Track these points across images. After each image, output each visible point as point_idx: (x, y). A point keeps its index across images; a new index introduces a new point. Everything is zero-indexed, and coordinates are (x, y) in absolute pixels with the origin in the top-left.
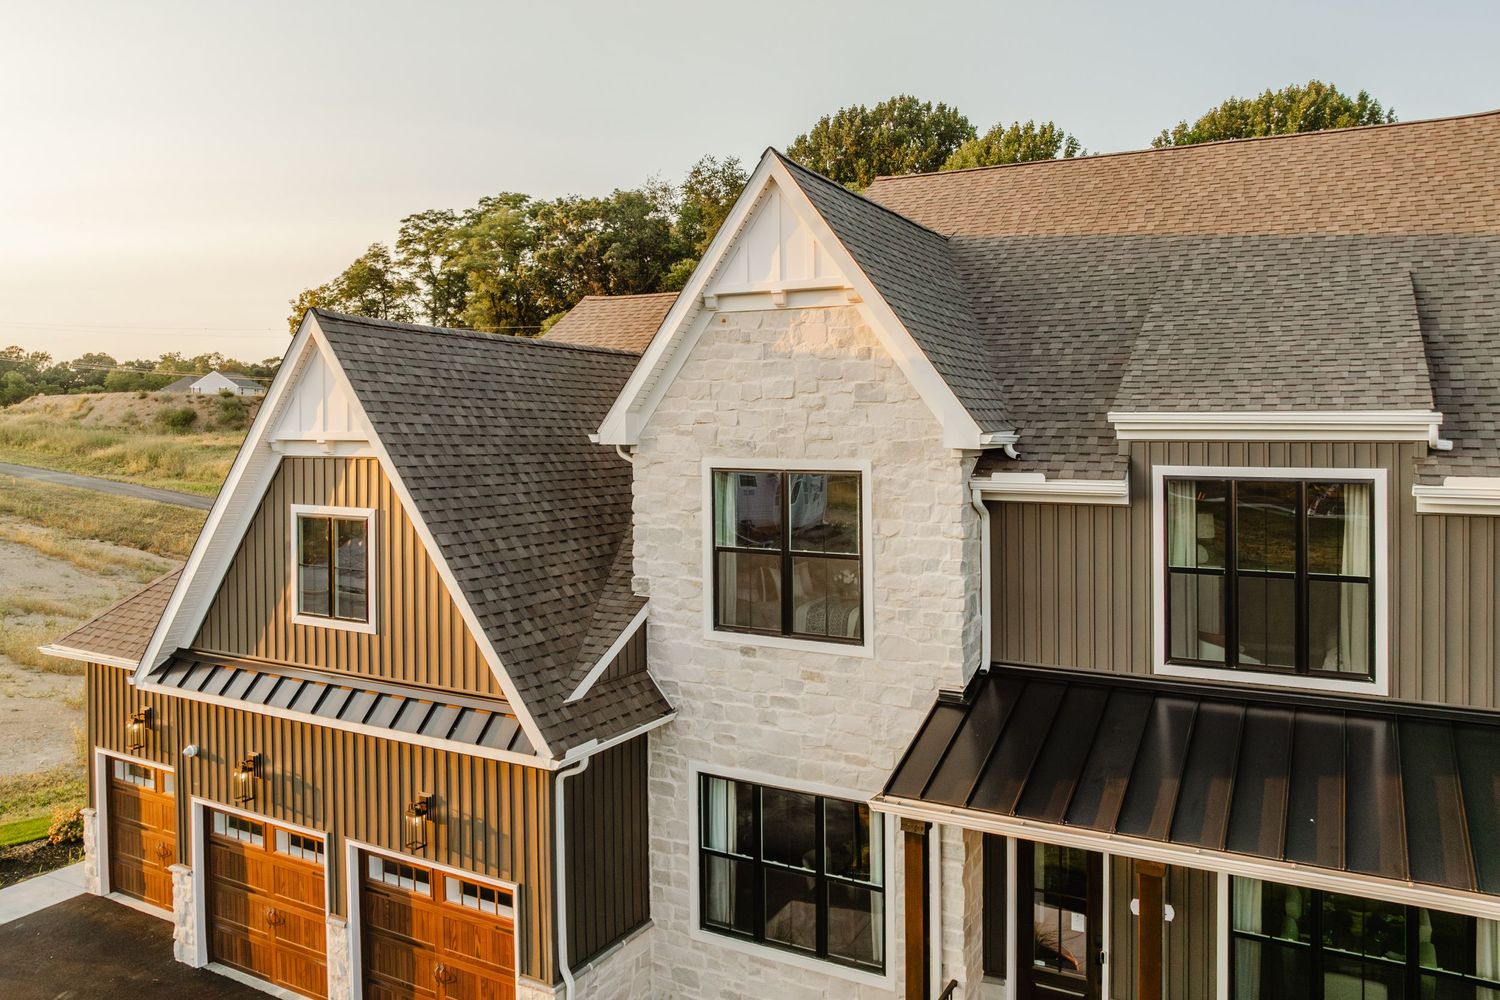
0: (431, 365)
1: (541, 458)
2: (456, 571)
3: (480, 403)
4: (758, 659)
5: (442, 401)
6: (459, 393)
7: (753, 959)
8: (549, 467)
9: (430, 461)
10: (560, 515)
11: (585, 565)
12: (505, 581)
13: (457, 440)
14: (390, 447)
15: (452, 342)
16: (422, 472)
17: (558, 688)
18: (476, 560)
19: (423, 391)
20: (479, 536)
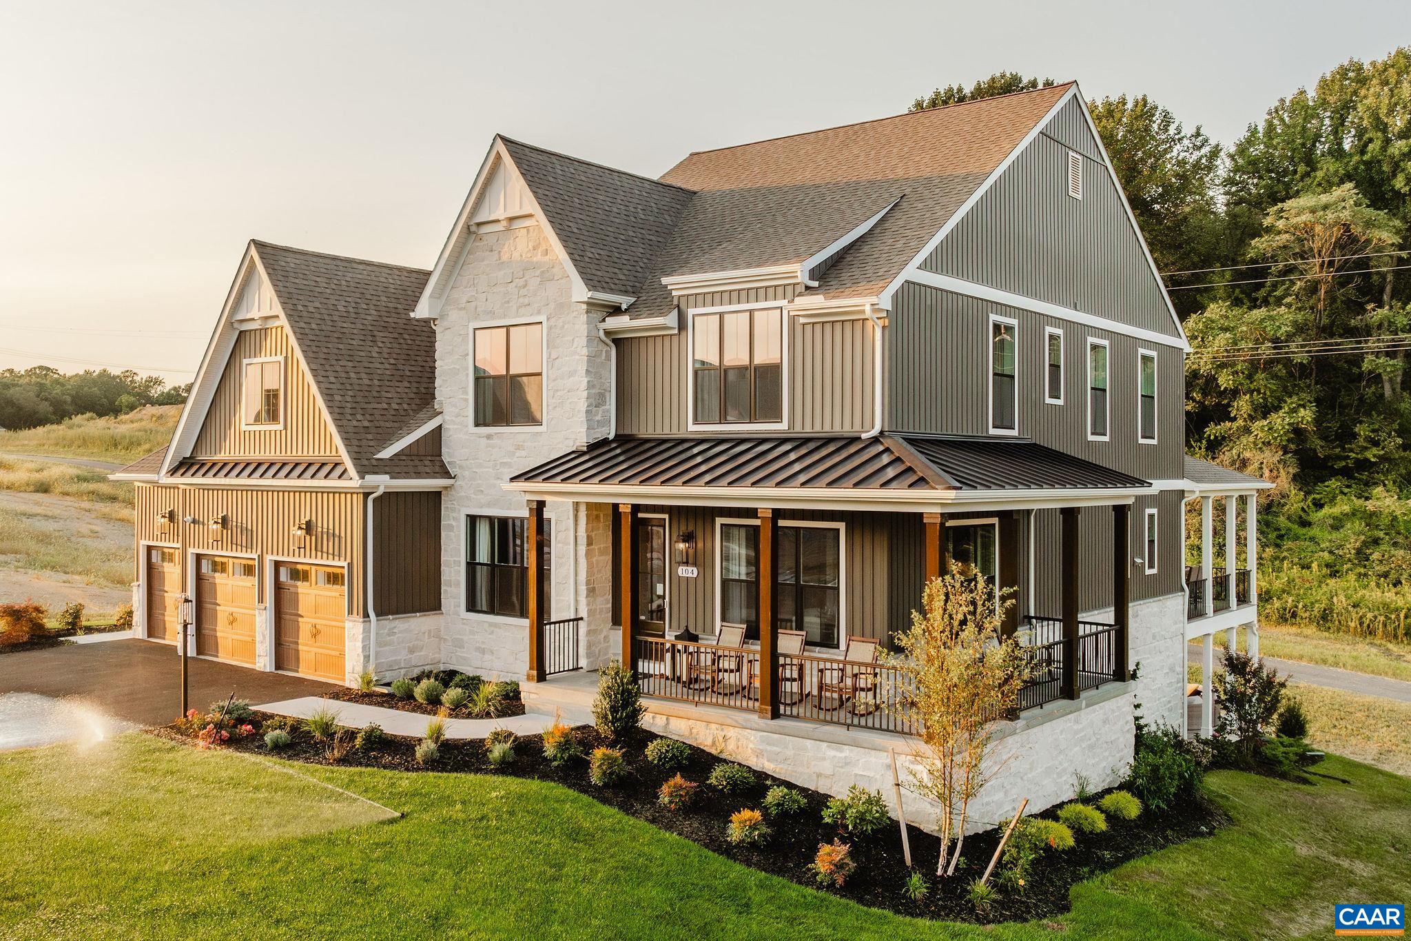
0: (327, 276)
1: (396, 335)
2: (318, 382)
3: (359, 301)
4: (495, 441)
5: (331, 297)
6: (345, 294)
7: (491, 625)
8: (402, 341)
9: (314, 326)
10: (401, 367)
11: (412, 396)
12: (350, 393)
13: (335, 318)
14: (289, 316)
15: (347, 265)
16: (307, 331)
17: (372, 449)
18: (332, 380)
19: (318, 290)
20: (338, 368)
